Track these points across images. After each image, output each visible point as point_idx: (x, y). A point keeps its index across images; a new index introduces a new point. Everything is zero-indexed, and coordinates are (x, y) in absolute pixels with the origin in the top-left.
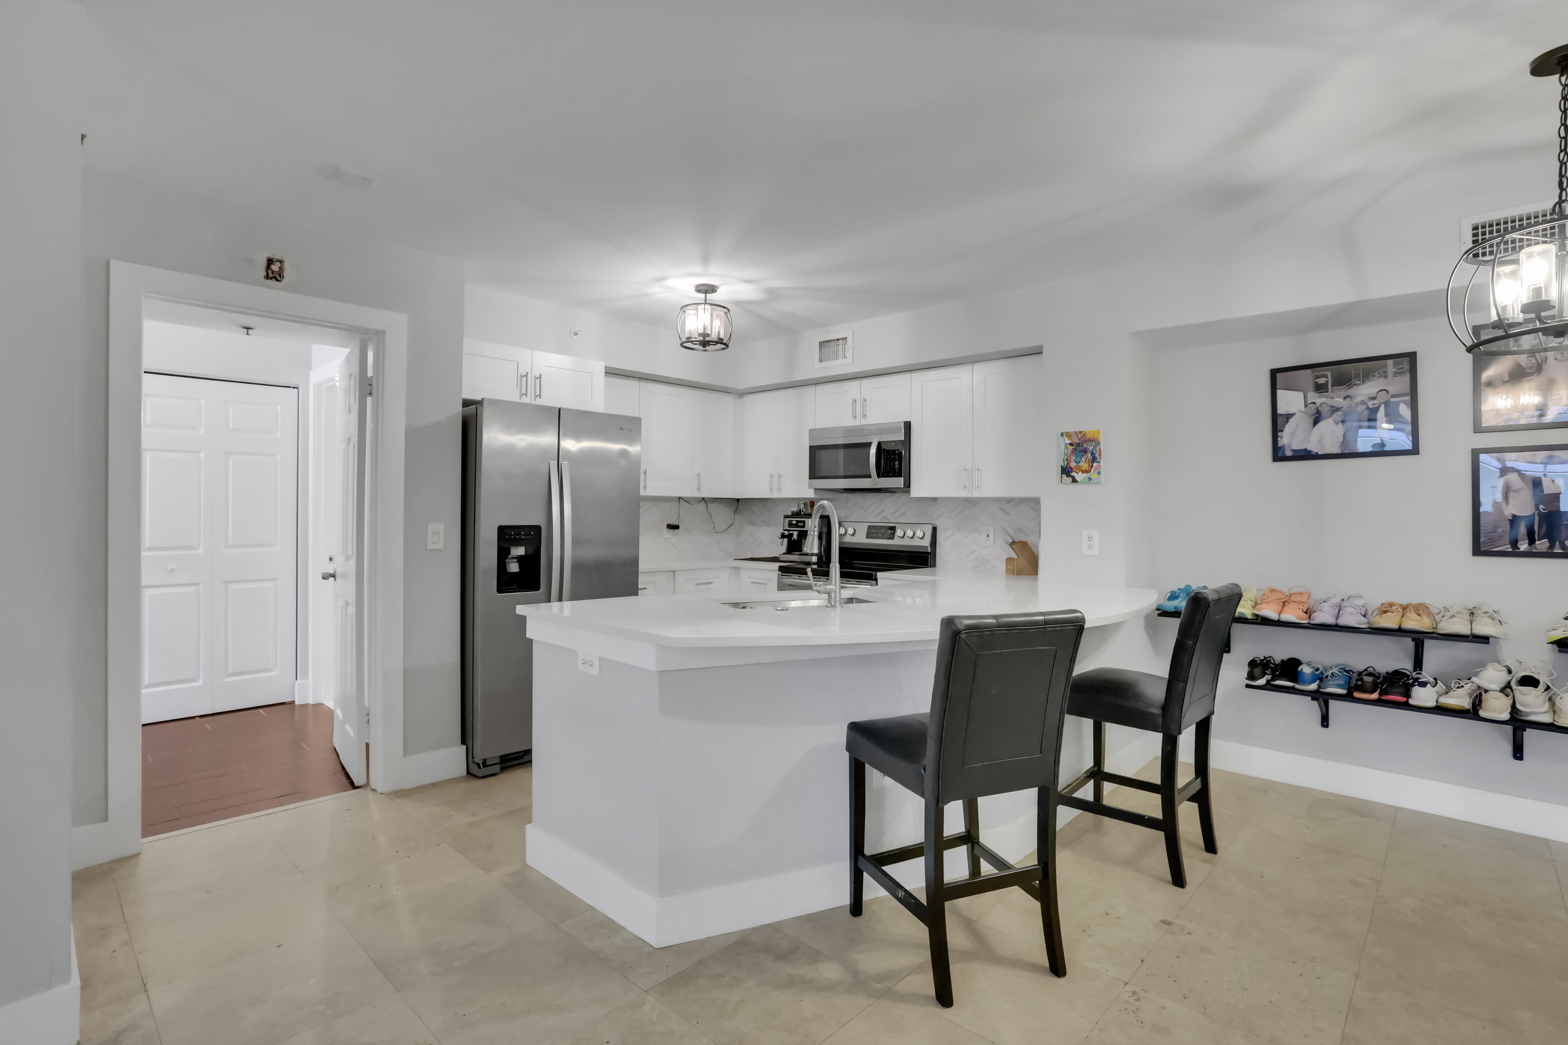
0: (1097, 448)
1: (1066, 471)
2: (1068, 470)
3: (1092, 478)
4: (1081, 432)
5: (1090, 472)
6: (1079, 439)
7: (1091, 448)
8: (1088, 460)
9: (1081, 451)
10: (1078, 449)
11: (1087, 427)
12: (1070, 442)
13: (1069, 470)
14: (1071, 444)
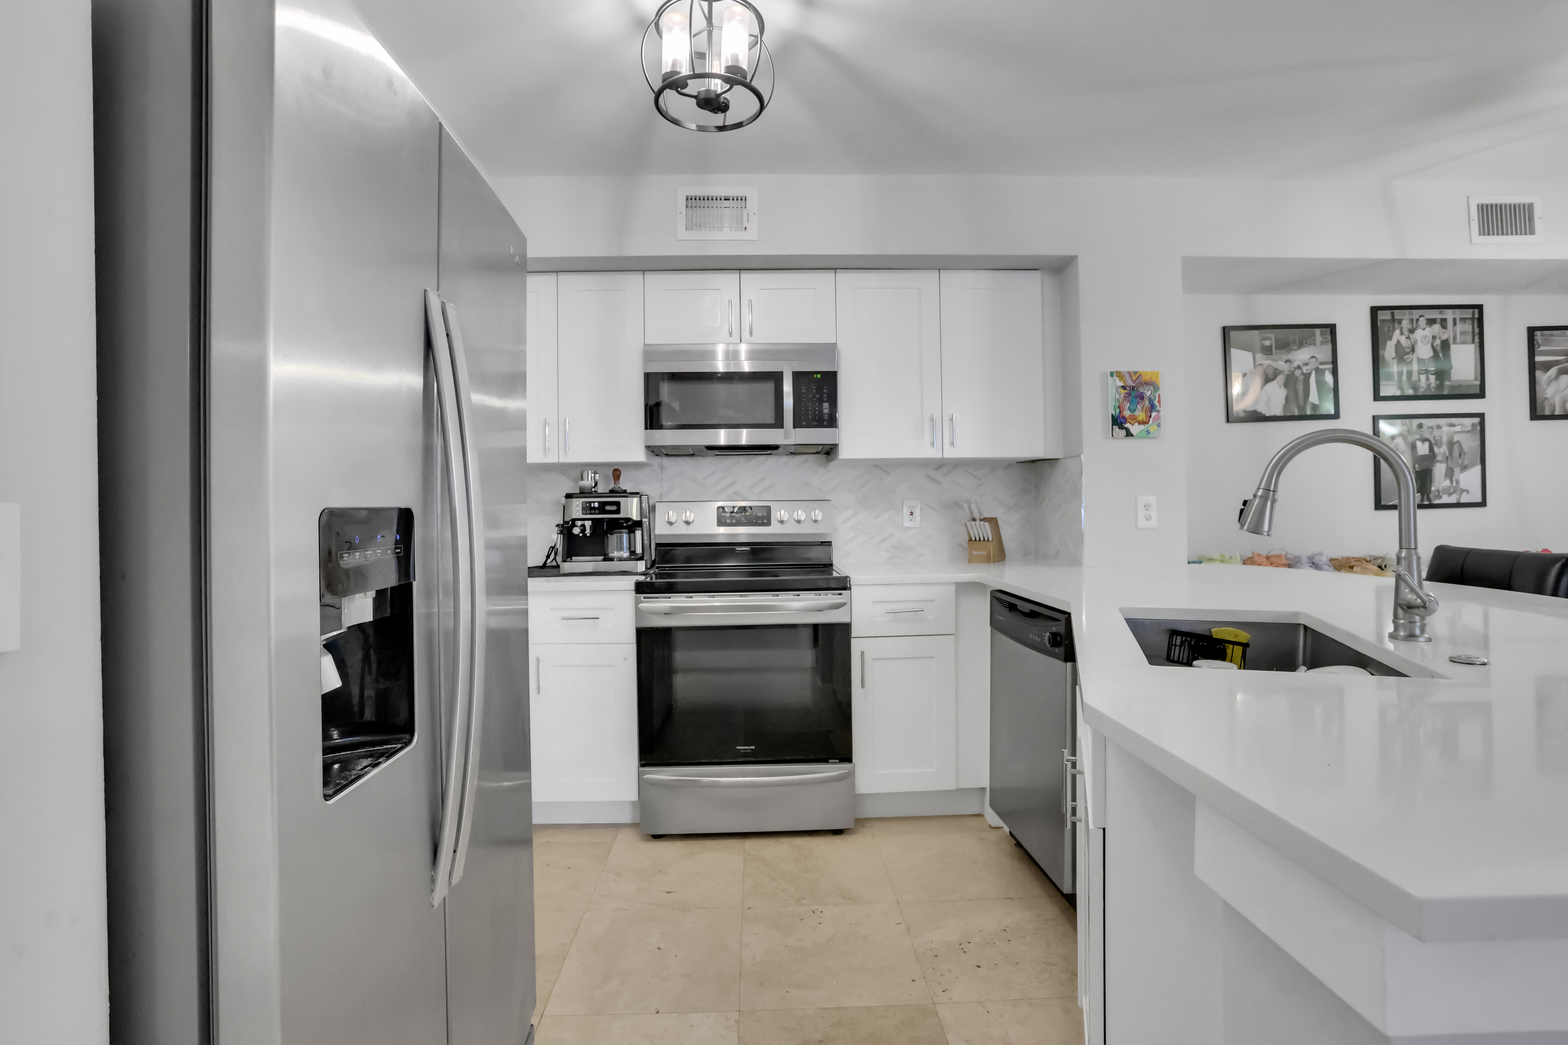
0: (1155, 394)
1: (1118, 422)
2: (1120, 420)
3: (1150, 430)
4: (1135, 373)
5: (1148, 423)
6: (1134, 382)
7: (1148, 394)
8: (1145, 408)
9: (1136, 397)
10: (1133, 394)
11: (1144, 367)
12: (1122, 385)
13: (1122, 420)
14: (1124, 387)
